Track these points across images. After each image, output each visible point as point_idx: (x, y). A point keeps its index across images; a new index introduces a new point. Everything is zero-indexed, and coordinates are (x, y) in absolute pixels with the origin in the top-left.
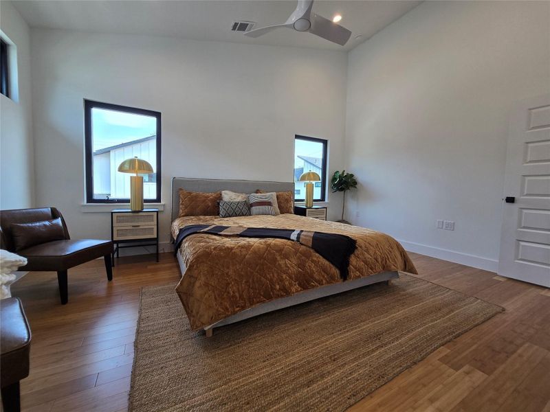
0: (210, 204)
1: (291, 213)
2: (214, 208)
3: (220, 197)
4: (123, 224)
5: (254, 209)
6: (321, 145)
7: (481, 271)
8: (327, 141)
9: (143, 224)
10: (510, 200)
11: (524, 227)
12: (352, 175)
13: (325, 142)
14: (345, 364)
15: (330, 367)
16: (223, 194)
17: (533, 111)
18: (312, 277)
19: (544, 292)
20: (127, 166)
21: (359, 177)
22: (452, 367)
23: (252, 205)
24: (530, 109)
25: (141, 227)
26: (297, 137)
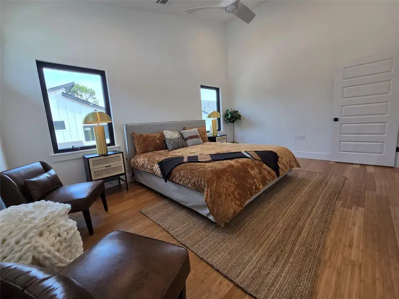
0: (158, 142)
1: (207, 141)
2: (162, 144)
3: (163, 136)
4: (98, 167)
5: (189, 142)
6: (214, 92)
7: (321, 160)
8: (218, 88)
9: (114, 164)
10: (336, 120)
11: (343, 134)
12: (237, 111)
13: (217, 90)
14: (306, 220)
15: (300, 224)
16: (165, 133)
17: (347, 69)
18: (266, 178)
19: (354, 166)
20: (91, 119)
21: (241, 112)
22: (348, 208)
23: (186, 140)
24: (345, 68)
25: (111, 167)
26: (202, 87)
